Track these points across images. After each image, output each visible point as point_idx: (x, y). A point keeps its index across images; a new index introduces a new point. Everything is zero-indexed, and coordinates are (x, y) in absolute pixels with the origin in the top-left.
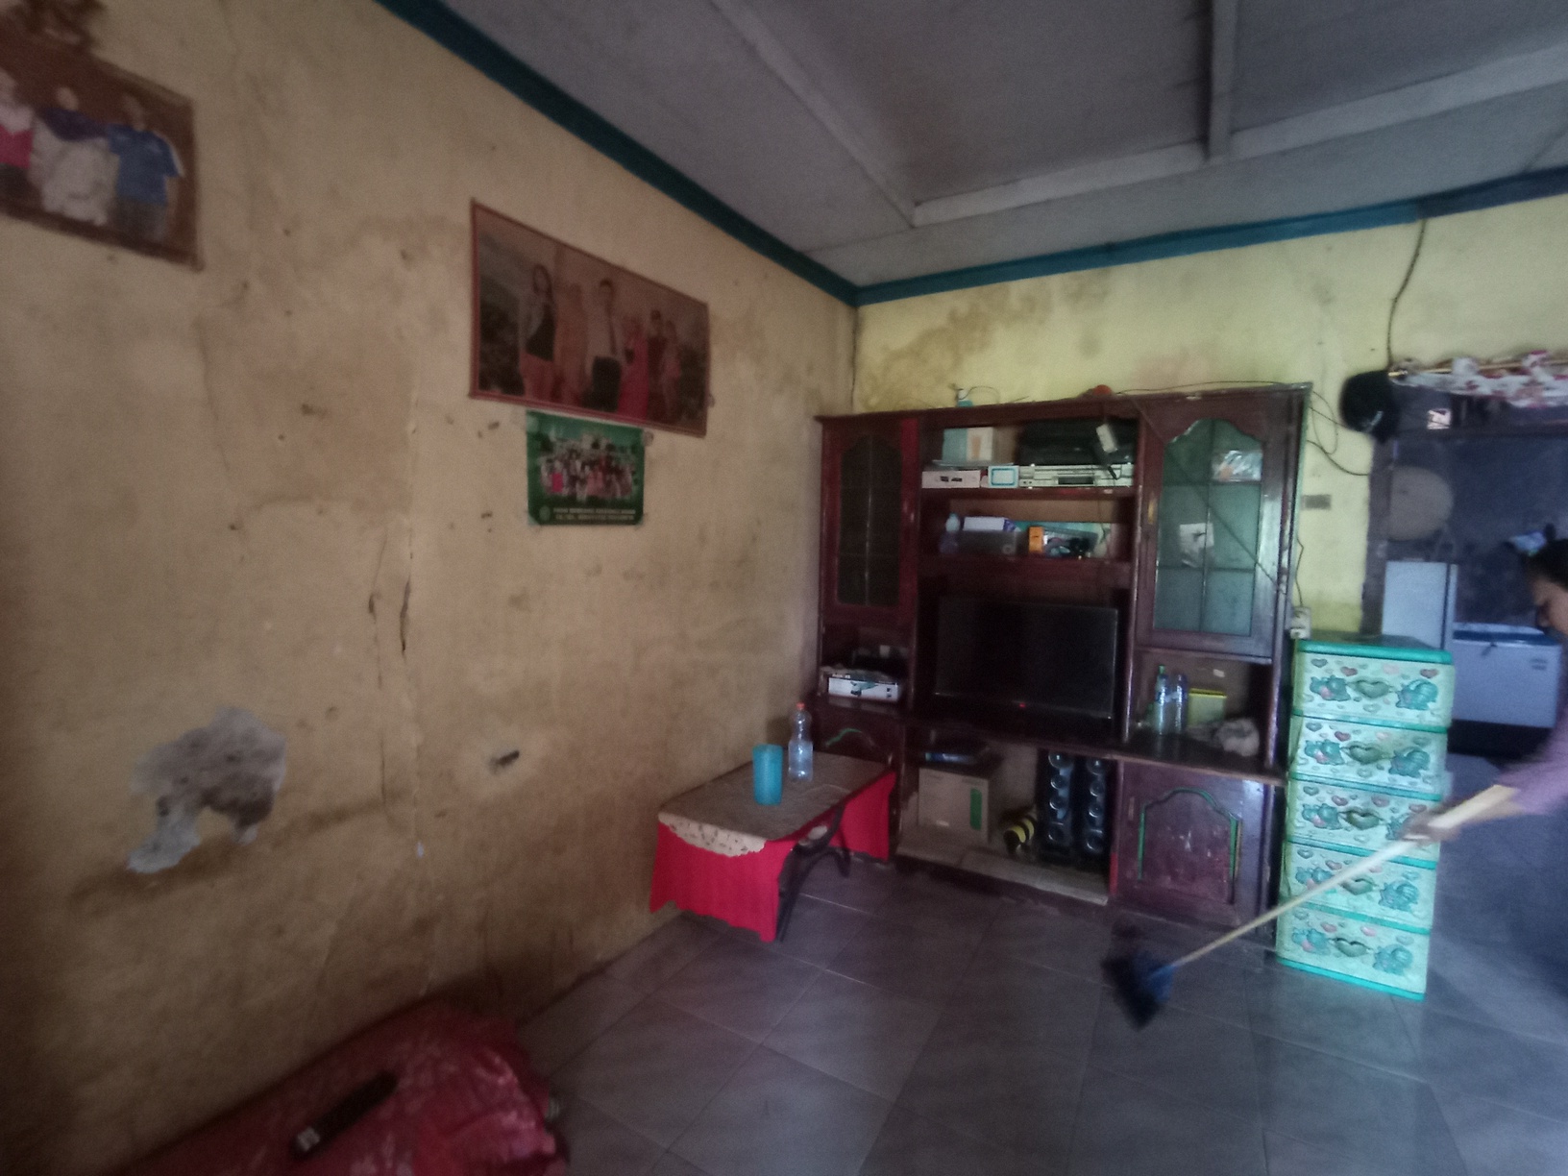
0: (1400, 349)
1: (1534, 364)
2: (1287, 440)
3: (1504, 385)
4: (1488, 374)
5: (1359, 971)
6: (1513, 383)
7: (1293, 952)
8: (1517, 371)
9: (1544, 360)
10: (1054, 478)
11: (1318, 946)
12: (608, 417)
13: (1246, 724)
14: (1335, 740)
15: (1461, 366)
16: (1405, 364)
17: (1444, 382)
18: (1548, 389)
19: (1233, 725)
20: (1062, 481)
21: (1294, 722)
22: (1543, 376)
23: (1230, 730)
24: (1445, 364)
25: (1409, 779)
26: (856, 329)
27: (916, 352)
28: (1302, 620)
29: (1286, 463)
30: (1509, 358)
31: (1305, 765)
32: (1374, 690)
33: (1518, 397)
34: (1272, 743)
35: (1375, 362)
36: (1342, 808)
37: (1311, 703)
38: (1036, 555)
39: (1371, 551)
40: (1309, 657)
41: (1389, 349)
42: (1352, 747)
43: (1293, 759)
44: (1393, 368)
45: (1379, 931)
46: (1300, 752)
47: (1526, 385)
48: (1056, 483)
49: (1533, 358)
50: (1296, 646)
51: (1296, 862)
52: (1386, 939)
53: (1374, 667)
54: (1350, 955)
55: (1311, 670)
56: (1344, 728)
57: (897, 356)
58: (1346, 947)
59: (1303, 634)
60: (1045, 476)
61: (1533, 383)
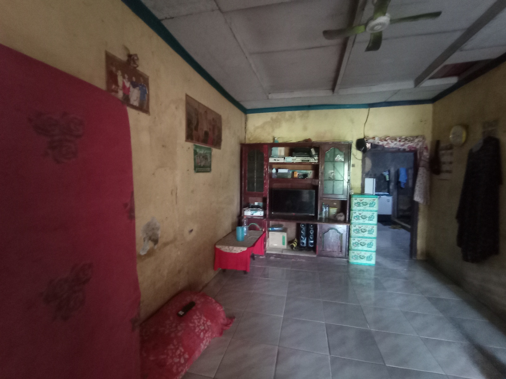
0: (366, 134)
1: (388, 139)
2: (349, 153)
3: (384, 143)
4: (381, 140)
5: (364, 262)
6: (385, 143)
7: (352, 261)
8: (386, 140)
9: (390, 138)
10: (301, 160)
11: (356, 259)
12: (206, 145)
13: (342, 214)
14: (359, 215)
15: (376, 138)
16: (367, 138)
17: (374, 142)
18: (390, 144)
19: (339, 214)
20: (302, 160)
21: (351, 212)
22: (389, 141)
23: (338, 215)
24: (374, 138)
25: (372, 221)
26: (246, 120)
27: (263, 127)
28: (352, 191)
29: (349, 158)
30: (384, 138)
31: (353, 221)
32: (365, 204)
33: (386, 146)
34: (347, 217)
35: (362, 137)
36: (360, 229)
37: (354, 207)
38: (296, 178)
39: (362, 175)
40: (354, 198)
41: (364, 134)
42: (361, 216)
43: (351, 219)
44: (365, 138)
45: (367, 253)
46: (353, 218)
47: (387, 143)
48: (301, 161)
49: (388, 138)
50: (352, 196)
51: (352, 241)
52: (368, 254)
53: (366, 200)
54: (362, 259)
55: (354, 201)
56: (360, 212)
57: (258, 128)
58: (362, 258)
59: (353, 193)
60: (298, 159)
61: (388, 143)
